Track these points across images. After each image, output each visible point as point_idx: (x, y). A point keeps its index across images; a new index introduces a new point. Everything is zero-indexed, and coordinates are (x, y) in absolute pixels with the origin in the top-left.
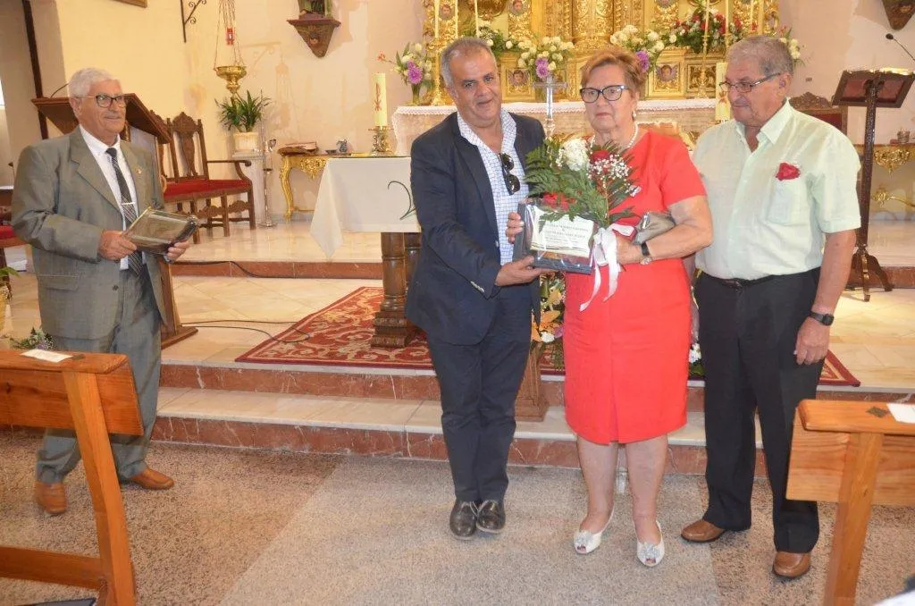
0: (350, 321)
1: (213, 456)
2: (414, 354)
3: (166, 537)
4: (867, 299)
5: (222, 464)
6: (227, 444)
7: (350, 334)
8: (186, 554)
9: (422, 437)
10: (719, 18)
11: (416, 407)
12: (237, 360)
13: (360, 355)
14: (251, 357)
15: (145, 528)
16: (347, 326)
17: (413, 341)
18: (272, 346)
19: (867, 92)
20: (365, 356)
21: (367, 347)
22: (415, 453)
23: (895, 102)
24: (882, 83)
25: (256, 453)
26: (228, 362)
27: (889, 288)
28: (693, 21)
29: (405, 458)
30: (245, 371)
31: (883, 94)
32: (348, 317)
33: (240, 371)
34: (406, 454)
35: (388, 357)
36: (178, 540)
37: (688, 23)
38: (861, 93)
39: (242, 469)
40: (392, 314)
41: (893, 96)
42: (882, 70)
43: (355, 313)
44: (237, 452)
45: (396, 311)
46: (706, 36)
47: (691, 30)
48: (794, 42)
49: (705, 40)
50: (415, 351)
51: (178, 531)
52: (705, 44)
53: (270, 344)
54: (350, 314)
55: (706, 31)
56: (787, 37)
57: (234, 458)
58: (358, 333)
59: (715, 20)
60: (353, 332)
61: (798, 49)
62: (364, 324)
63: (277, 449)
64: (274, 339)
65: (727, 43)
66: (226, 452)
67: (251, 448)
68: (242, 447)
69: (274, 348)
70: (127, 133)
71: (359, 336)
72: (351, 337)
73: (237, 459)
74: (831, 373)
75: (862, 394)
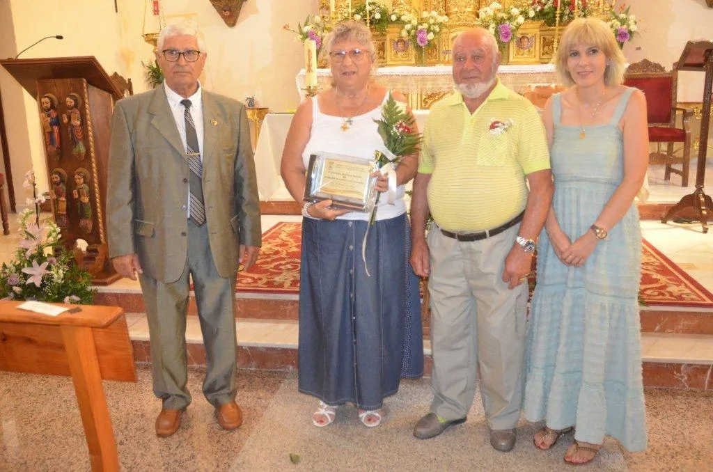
0: (277, 252)
4: (705, 231)
7: (281, 264)
16: (276, 257)
19: (706, 60)
32: (276, 249)
37: (543, 1)
38: (701, 60)
43: (281, 245)
46: (558, 12)
47: (546, 7)
48: (632, 17)
49: (558, 15)
52: (558, 19)
54: (277, 246)
55: (559, 8)
56: (626, 13)
58: (288, 263)
60: (283, 262)
61: (635, 23)
62: (291, 255)
70: (85, 90)
71: (289, 266)
72: (283, 267)
73: (193, 377)
74: (698, 295)
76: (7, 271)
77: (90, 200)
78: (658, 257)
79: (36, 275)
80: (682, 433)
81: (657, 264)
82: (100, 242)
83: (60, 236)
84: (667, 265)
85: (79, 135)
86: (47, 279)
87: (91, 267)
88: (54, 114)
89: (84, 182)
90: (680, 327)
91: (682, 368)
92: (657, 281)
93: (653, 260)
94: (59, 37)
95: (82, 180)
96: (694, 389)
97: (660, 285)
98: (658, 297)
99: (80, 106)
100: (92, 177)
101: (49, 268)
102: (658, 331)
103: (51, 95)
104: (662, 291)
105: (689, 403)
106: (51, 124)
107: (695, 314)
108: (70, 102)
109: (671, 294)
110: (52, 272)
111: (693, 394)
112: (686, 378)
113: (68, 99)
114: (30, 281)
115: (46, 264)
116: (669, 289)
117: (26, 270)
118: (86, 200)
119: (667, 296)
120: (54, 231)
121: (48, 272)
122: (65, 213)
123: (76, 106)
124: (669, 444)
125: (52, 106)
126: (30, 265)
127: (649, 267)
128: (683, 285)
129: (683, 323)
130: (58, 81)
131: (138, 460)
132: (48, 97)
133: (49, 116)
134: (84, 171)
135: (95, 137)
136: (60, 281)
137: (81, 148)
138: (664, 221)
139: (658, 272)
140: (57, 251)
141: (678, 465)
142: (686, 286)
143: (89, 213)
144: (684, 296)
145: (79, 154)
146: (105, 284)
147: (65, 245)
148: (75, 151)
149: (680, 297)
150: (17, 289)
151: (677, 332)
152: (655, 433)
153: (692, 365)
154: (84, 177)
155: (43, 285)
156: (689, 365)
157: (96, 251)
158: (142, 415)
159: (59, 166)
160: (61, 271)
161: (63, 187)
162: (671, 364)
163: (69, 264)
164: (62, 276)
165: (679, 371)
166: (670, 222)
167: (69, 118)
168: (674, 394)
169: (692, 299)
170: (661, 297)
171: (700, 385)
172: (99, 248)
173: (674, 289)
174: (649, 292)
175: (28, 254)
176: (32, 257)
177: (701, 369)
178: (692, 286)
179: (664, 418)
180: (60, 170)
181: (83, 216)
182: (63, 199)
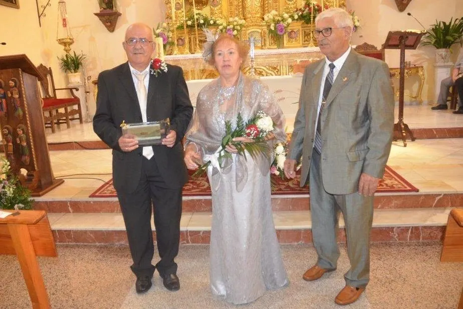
1: (82, 250)
3: (67, 299)
4: (405, 146)
5: (89, 254)
6: (89, 243)
9: (196, 233)
10: (318, 6)
11: (190, 216)
12: (90, 197)
14: (97, 194)
15: (53, 294)
18: (107, 188)
19: (400, 42)
22: (193, 242)
23: (413, 47)
24: (407, 37)
25: (106, 247)
26: (85, 198)
27: (413, 140)
28: (305, 8)
29: (188, 244)
30: (94, 202)
31: (408, 43)
33: (92, 202)
34: (188, 242)
36: (73, 300)
37: (303, 9)
38: (397, 43)
39: (100, 256)
41: (412, 44)
42: (407, 31)
44: (95, 247)
46: (312, 15)
47: (305, 12)
48: (356, 18)
49: (312, 18)
51: (73, 295)
52: (312, 19)
53: (106, 187)
55: (312, 13)
56: (353, 15)
57: (95, 250)
59: (316, 7)
61: (358, 21)
63: (117, 244)
64: (107, 183)
66: (90, 247)
67: (103, 244)
68: (98, 244)
69: (109, 188)
70: (21, 76)
73: (96, 251)
74: (402, 185)
75: (420, 196)
77: (27, 144)
80: (395, 269)
82: (35, 170)
83: (9, 167)
85: (18, 103)
86: (3, 194)
87: (30, 185)
88: (3, 91)
89: (23, 133)
90: (393, 205)
91: (394, 230)
94: (4, 44)
95: (22, 132)
96: (401, 242)
98: (379, 187)
99: (18, 86)
100: (28, 129)
101: (4, 187)
102: (380, 208)
104: (382, 184)
105: (399, 250)
107: (400, 196)
108: (12, 83)
109: (387, 185)
110: (6, 190)
111: (401, 244)
112: (397, 235)
113: (10, 82)
115: (2, 185)
116: (386, 182)
118: (25, 144)
119: (385, 187)
120: (6, 164)
121: (3, 190)
122: (12, 153)
123: (15, 86)
128: (394, 179)
129: (394, 202)
130: (4, 71)
131: (64, 304)
134: (23, 126)
135: (28, 105)
136: (11, 195)
137: (20, 112)
140: (9, 177)
141: (393, 287)
142: (396, 180)
143: (27, 152)
144: (394, 186)
145: (19, 116)
146: (39, 196)
147: (13, 173)
148: (16, 114)
149: (392, 187)
151: (391, 208)
152: (379, 269)
154: (23, 130)
155: (1, 198)
156: (399, 227)
157: (33, 175)
158: (66, 276)
160: (11, 189)
161: (10, 137)
162: (388, 227)
163: (16, 185)
164: (12, 192)
165: (393, 231)
167: (12, 94)
168: (390, 245)
169: (399, 188)
170: (381, 187)
171: (405, 239)
172: (34, 174)
173: (388, 182)
177: (406, 229)
178: (398, 179)
179: (385, 260)
180: (8, 126)
181: (23, 154)
182: (11, 144)
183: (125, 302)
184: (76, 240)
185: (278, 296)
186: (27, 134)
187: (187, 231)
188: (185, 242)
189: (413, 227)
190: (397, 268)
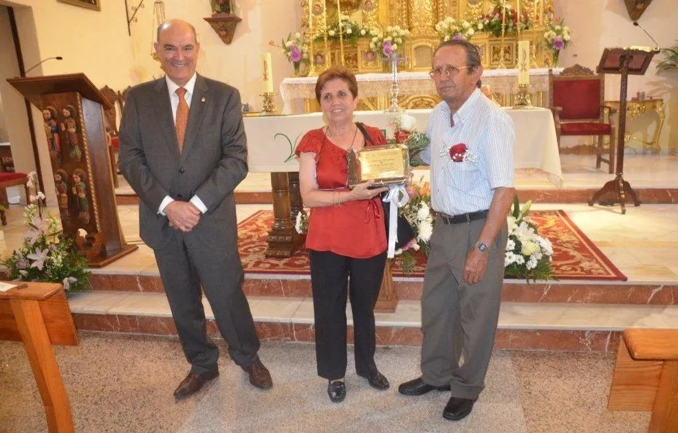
0: (250, 237)
1: (148, 343)
2: (297, 263)
3: (112, 411)
4: (624, 212)
5: (157, 350)
6: (160, 333)
7: (250, 248)
8: (126, 425)
9: (304, 326)
10: (513, 11)
11: (300, 302)
13: (257, 264)
16: (248, 241)
17: (297, 252)
19: (621, 64)
20: (261, 265)
21: (262, 257)
22: (299, 339)
23: (641, 71)
24: (632, 57)
27: (637, 204)
28: (494, 13)
29: (292, 342)
31: (632, 65)
32: (250, 234)
34: (293, 339)
35: (277, 265)
36: (120, 413)
37: (491, 15)
38: (617, 64)
39: (170, 353)
40: (281, 233)
41: (638, 66)
42: (632, 48)
43: (254, 231)
44: (167, 339)
45: (283, 230)
46: (504, 24)
47: (493, 20)
48: (566, 28)
49: (503, 27)
50: (298, 260)
52: (503, 30)
54: (251, 231)
55: (504, 21)
56: (561, 24)
57: (165, 344)
58: (257, 246)
59: (510, 13)
60: (253, 245)
61: (569, 33)
62: (261, 239)
65: (519, 29)
66: (159, 340)
70: (79, 102)
71: (257, 249)
72: (251, 250)
73: (168, 346)
74: (606, 271)
75: (629, 286)
76: (16, 257)
77: (86, 196)
78: (579, 236)
79: (39, 259)
80: (579, 392)
81: (577, 242)
82: (97, 231)
84: (585, 243)
85: (75, 140)
86: (48, 263)
87: (88, 252)
88: (54, 123)
89: (81, 181)
90: (589, 298)
91: (586, 334)
92: (573, 257)
93: (574, 238)
94: (59, 58)
95: (79, 179)
96: (595, 352)
97: (574, 261)
98: (571, 272)
100: (88, 176)
101: (49, 254)
102: (570, 302)
103: (50, 107)
104: (576, 267)
105: (590, 364)
106: (52, 132)
107: (595, 286)
108: (66, 113)
109: (582, 269)
110: (52, 258)
111: (595, 356)
112: (590, 343)
113: (65, 110)
114: (34, 265)
115: (47, 250)
116: (583, 265)
117: (30, 256)
118: (83, 195)
119: (579, 271)
121: (49, 258)
122: (67, 207)
123: (71, 116)
124: (565, 402)
125: (53, 117)
126: (34, 252)
127: (569, 245)
128: (595, 260)
129: (591, 294)
130: (57, 95)
132: (49, 109)
133: (50, 125)
134: (81, 171)
135: (89, 142)
136: (59, 265)
137: (77, 152)
138: (591, 204)
139: (576, 249)
141: (570, 420)
142: (597, 262)
143: (87, 207)
144: (593, 271)
145: (76, 156)
146: (99, 267)
147: (69, 231)
148: (72, 154)
149: (590, 272)
150: (24, 272)
151: (586, 302)
153: (594, 331)
154: (81, 177)
155: (45, 268)
156: (592, 332)
157: (93, 239)
158: (118, 379)
159: (60, 168)
160: (60, 257)
162: (578, 331)
163: (68, 251)
164: (61, 261)
165: (584, 337)
166: (596, 205)
167: (66, 127)
168: (578, 357)
169: (599, 274)
170: (573, 272)
171: (601, 348)
172: (96, 236)
173: (586, 265)
174: (563, 268)
175: (33, 242)
176: (36, 245)
177: (602, 335)
178: (601, 262)
179: (565, 379)
180: (62, 171)
181: (81, 209)
182: (65, 195)
183: (188, 420)
184: (142, 330)
185: (402, 424)
186: (86, 182)
187: (291, 324)
188: (289, 338)
189: (613, 332)
190: (582, 392)
